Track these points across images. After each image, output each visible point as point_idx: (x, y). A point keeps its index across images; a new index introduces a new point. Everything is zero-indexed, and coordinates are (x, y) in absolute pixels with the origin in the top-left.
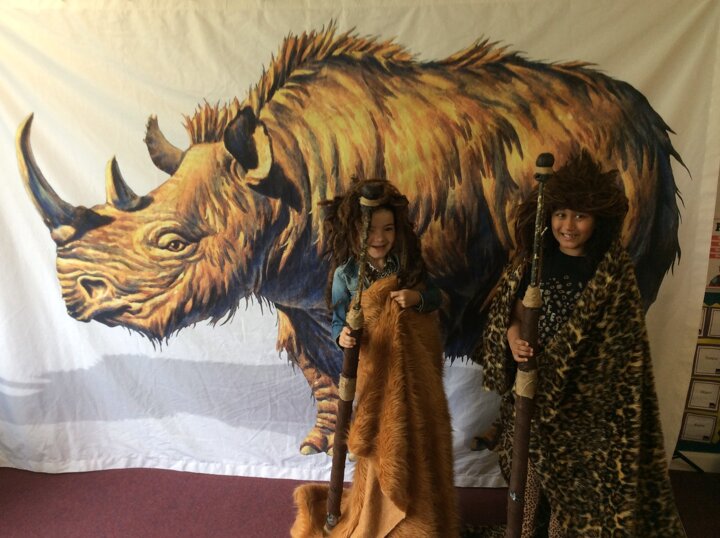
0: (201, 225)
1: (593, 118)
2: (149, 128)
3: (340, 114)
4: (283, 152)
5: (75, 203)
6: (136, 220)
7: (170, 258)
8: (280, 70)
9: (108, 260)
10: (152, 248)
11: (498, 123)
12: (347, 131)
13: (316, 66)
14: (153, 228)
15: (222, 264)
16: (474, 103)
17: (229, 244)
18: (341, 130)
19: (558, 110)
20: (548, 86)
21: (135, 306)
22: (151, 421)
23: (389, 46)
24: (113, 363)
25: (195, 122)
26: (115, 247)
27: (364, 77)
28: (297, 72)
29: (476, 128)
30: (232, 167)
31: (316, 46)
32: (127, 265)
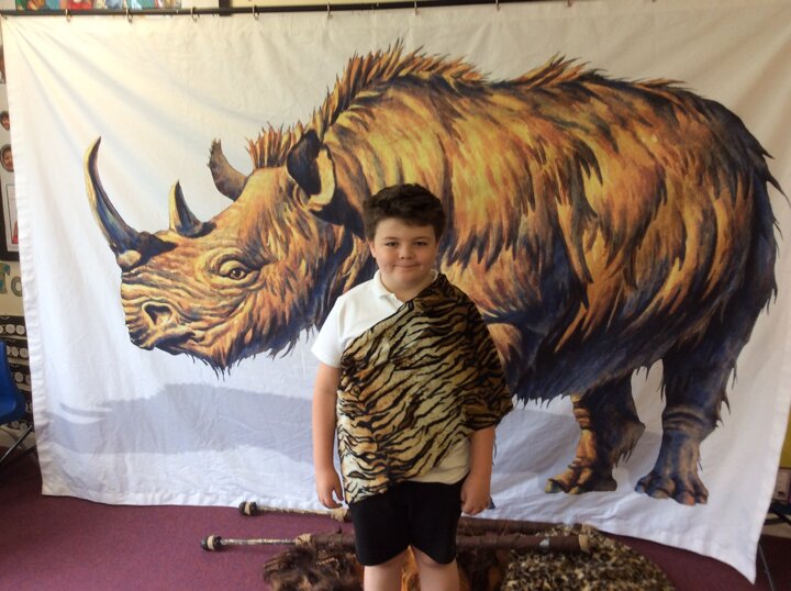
0: (262, 252)
1: (679, 141)
2: (212, 153)
3: (406, 137)
4: (346, 176)
5: (139, 229)
6: (199, 246)
7: (231, 287)
8: (344, 92)
9: (171, 287)
10: (214, 276)
11: (575, 146)
12: (413, 156)
13: (381, 87)
14: (215, 256)
15: (283, 294)
16: (549, 125)
17: (290, 273)
18: (407, 154)
19: (641, 131)
20: (630, 105)
21: (199, 334)
22: (212, 453)
23: (457, 66)
24: (175, 392)
25: (258, 146)
26: (178, 274)
27: (431, 97)
29: (550, 152)
30: (295, 192)
31: (382, 66)
32: (189, 292)
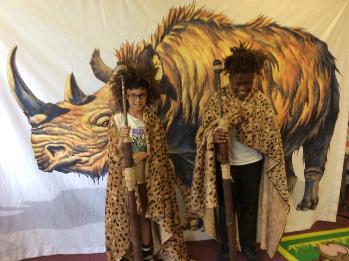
2: (93, 56)
6: (84, 110)
8: (167, 25)
9: (68, 134)
10: (93, 126)
12: (201, 58)
13: (186, 24)
14: (94, 114)
16: (259, 44)
19: (293, 49)
21: (84, 159)
23: (220, 16)
25: (121, 53)
26: (71, 126)
28: (175, 27)
31: (186, 14)
32: (79, 137)
